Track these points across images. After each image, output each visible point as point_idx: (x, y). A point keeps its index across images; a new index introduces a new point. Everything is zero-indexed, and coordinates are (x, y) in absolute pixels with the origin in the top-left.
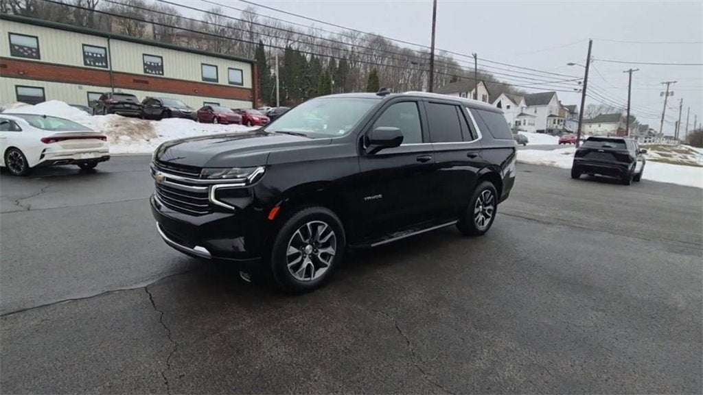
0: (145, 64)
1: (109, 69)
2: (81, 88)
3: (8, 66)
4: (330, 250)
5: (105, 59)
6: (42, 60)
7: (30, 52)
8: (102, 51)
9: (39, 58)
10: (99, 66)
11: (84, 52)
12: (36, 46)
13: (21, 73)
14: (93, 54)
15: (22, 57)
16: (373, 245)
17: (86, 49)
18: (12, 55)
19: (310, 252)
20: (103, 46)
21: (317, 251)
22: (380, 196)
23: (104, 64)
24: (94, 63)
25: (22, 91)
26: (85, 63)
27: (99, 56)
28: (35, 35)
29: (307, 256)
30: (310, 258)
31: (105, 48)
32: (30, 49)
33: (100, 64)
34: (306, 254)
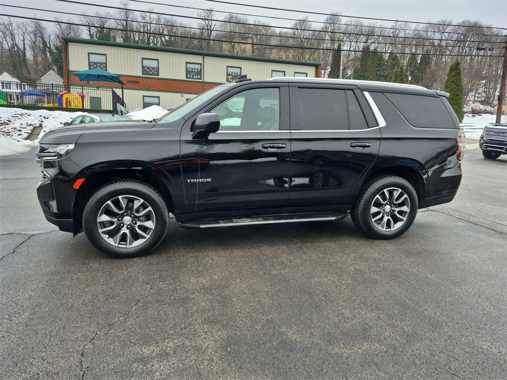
0: (228, 75)
1: (202, 80)
2: (182, 96)
3: (140, 82)
4: (150, 224)
5: (200, 73)
6: (160, 76)
7: (153, 71)
8: (198, 67)
9: (158, 76)
10: (195, 79)
11: (187, 68)
12: (157, 66)
13: (147, 87)
14: (192, 69)
15: (148, 75)
16: (202, 226)
17: (189, 65)
18: (143, 74)
19: (129, 223)
20: (200, 63)
21: (136, 223)
22: (209, 180)
23: (199, 77)
24: (193, 76)
25: (147, 100)
26: (187, 77)
27: (196, 70)
28: (157, 58)
29: (125, 226)
30: (128, 228)
31: (201, 64)
32: (153, 68)
33: (197, 77)
34: (124, 224)
